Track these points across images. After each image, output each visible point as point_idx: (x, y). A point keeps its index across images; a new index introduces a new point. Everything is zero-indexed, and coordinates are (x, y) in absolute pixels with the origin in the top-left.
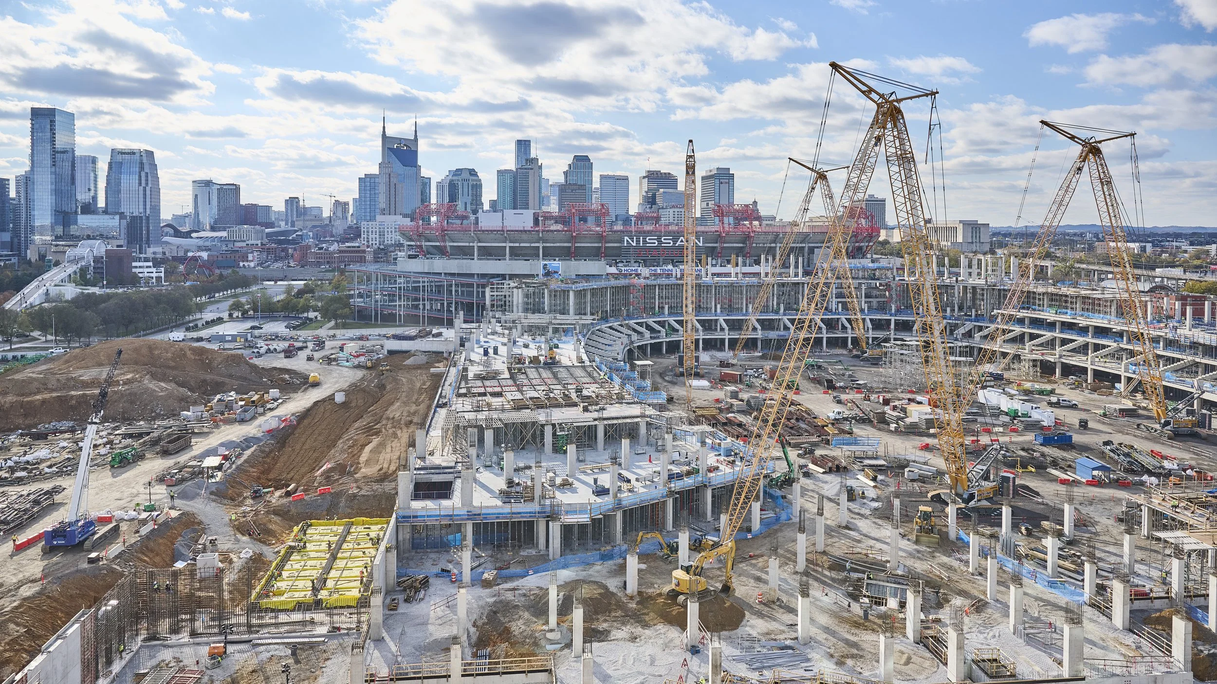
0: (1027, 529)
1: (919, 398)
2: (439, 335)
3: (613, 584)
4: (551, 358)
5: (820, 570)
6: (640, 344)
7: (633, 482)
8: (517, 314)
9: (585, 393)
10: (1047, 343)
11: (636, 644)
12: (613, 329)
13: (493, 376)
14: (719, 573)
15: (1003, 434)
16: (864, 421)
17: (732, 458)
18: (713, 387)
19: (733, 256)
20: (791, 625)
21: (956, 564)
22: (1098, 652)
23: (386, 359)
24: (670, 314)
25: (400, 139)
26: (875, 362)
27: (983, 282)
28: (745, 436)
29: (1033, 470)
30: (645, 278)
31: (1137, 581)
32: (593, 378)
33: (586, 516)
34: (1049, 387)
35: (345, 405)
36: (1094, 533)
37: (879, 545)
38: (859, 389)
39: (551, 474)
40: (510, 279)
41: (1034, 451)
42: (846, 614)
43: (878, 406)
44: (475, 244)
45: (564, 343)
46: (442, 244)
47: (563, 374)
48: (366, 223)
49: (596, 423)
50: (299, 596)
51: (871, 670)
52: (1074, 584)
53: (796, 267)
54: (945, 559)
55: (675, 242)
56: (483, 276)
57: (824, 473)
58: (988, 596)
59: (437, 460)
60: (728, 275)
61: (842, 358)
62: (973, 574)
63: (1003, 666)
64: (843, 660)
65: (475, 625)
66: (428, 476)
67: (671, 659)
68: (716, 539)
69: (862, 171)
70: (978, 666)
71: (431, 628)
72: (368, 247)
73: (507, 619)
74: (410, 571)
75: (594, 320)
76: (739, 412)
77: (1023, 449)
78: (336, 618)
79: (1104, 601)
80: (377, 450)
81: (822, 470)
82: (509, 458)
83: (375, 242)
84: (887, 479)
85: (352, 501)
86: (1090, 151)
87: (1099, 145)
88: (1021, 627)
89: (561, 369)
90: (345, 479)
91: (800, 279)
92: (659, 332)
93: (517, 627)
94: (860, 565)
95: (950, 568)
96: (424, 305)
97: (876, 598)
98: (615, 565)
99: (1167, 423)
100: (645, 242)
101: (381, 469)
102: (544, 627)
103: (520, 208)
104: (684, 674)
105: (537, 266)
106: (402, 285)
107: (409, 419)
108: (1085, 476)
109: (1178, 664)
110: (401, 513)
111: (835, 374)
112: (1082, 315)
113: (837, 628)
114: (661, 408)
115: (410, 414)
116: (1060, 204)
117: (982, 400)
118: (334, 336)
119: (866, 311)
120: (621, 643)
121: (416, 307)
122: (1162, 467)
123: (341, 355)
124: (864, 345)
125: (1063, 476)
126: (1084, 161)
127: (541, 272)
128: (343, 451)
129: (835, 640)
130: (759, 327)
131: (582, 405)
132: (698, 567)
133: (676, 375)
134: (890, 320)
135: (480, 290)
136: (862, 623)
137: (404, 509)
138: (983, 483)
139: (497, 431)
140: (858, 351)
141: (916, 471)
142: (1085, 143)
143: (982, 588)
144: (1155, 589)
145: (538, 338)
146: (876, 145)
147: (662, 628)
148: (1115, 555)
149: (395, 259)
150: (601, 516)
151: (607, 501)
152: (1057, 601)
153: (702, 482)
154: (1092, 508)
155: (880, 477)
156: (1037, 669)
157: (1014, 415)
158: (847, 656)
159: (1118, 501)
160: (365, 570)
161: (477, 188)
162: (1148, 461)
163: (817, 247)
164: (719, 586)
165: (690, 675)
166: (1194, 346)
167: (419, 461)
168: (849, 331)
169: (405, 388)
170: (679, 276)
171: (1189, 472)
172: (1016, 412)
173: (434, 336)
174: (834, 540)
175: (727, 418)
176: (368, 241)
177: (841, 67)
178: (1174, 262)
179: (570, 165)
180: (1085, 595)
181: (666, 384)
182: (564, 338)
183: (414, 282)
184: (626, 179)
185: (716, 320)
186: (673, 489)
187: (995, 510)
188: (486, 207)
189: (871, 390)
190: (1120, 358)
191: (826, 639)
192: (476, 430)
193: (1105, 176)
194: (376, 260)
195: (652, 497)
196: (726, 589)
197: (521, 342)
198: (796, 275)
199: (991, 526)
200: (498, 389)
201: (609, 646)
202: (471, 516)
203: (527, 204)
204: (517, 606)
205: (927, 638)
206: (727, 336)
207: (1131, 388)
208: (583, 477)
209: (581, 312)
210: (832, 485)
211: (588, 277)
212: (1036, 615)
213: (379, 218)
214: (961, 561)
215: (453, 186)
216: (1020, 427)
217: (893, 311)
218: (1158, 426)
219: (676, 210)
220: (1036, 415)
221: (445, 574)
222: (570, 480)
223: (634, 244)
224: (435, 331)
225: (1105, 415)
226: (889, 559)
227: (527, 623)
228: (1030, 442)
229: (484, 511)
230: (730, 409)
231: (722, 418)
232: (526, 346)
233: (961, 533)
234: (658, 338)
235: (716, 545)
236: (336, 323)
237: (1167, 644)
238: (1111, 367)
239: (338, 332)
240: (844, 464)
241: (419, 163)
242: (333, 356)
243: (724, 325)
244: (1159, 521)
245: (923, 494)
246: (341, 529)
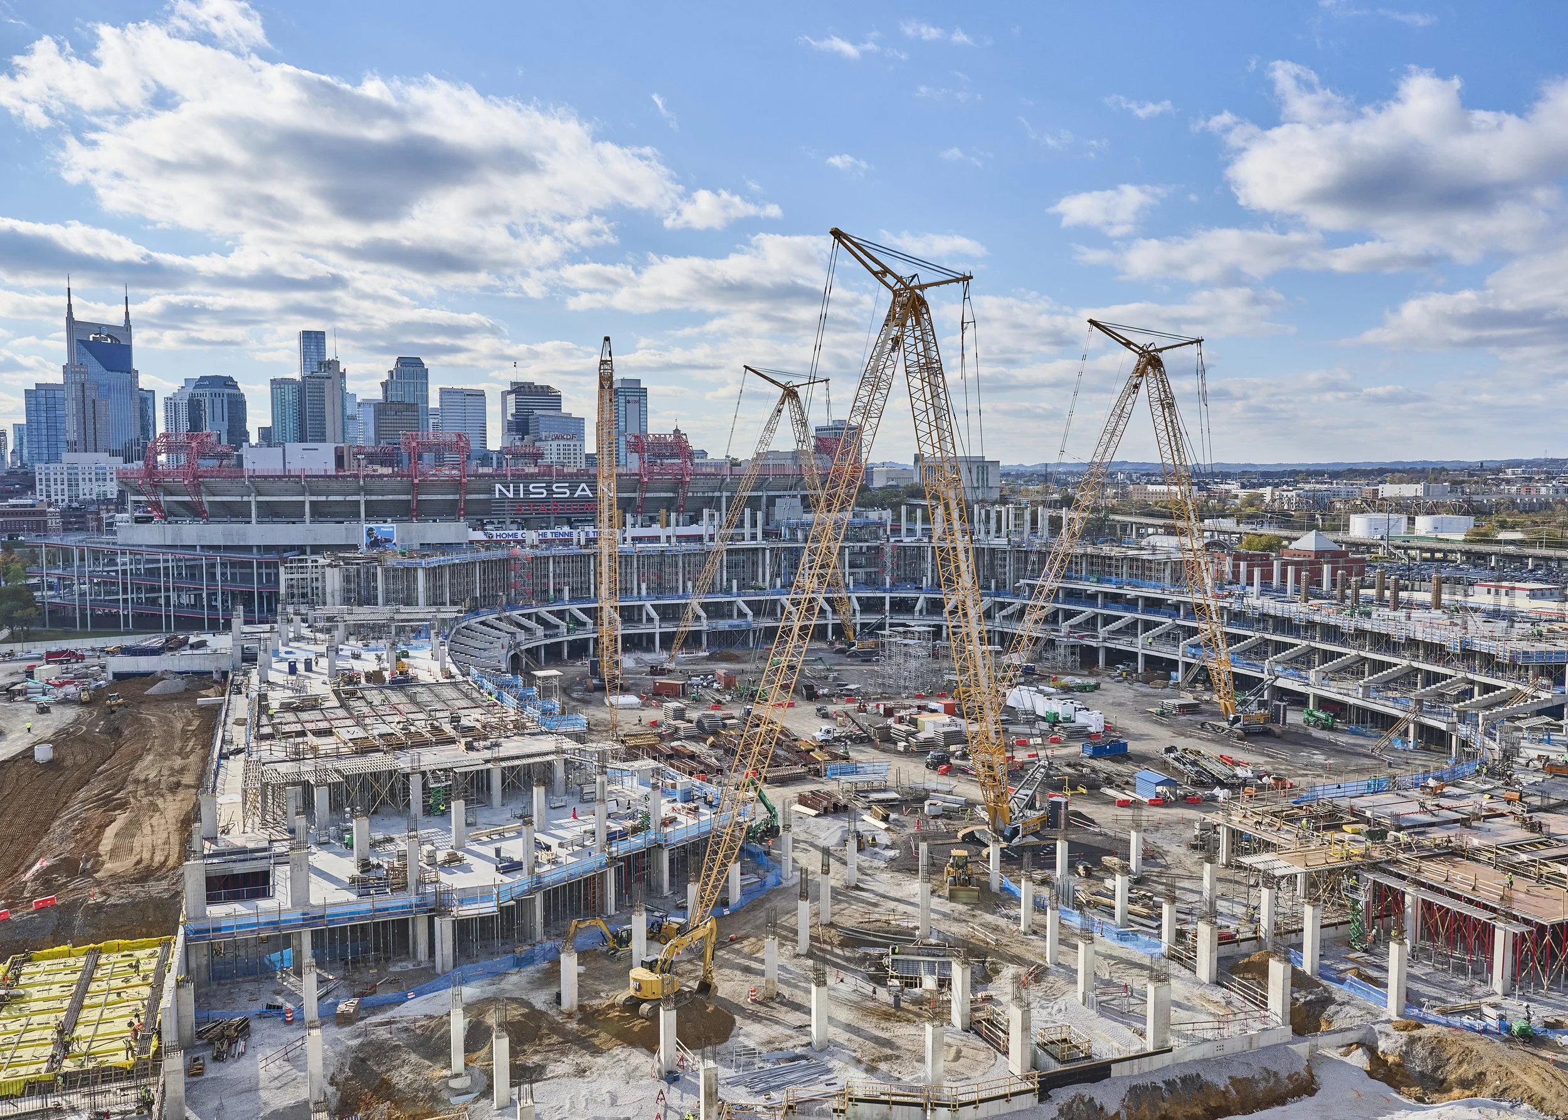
0: (1086, 868)
1: (933, 705)
2: (202, 644)
3: (540, 1000)
4: (401, 673)
5: (829, 948)
6: (530, 646)
7: (555, 849)
8: (334, 607)
9: (465, 722)
10: (1087, 622)
11: (586, 1080)
12: (488, 626)
13: (313, 704)
14: (690, 967)
15: (1043, 747)
16: (862, 740)
17: (692, 805)
18: (645, 705)
19: (663, 511)
20: (800, 1027)
21: (1002, 922)
22: (1183, 1015)
23: (111, 687)
24: (572, 600)
25: (100, 326)
26: (866, 657)
27: (1004, 541)
28: (702, 772)
29: (1084, 791)
30: (532, 547)
31: (1220, 921)
32: (472, 699)
33: (492, 904)
34: (1092, 681)
35: (52, 765)
36: (1165, 867)
37: (902, 908)
38: (850, 696)
39: (428, 847)
40: (313, 553)
41: (1083, 766)
42: (871, 1004)
43: (878, 719)
44: (252, 499)
45: (416, 648)
46: (195, 499)
47: (424, 696)
48: (43, 466)
49: (489, 766)
50: (26, 1072)
51: (912, 1073)
52: (1147, 933)
53: (754, 524)
54: (989, 918)
55: (573, 491)
56: (268, 549)
57: (817, 816)
58: (1048, 960)
59: (236, 839)
60: (657, 539)
61: (821, 654)
62: (1025, 934)
63: (1075, 1046)
64: (874, 1064)
65: (332, 1082)
66: (226, 866)
67: (639, 1094)
68: (681, 920)
69: (876, 387)
70: (1045, 1050)
71: (264, 1095)
72: (50, 505)
73: (383, 1068)
74: (216, 1013)
75: (459, 612)
76: (687, 738)
77: (1069, 765)
78: (99, 1099)
79: (1185, 950)
80: (127, 832)
81: (813, 812)
82: (360, 828)
83: (62, 498)
84: (902, 818)
85: (94, 915)
86: (1149, 363)
87: (1160, 355)
88: (1092, 995)
89: (419, 689)
90: (77, 882)
91: (760, 543)
92: (557, 627)
93: (402, 1077)
94: (880, 937)
95: (996, 929)
96: (168, 598)
97: (907, 978)
98: (538, 972)
99: (1237, 720)
100: (527, 491)
101: (138, 862)
102: (445, 1072)
103: (311, 441)
104: (661, 1111)
105: (358, 532)
106: (128, 567)
107: (174, 779)
108: (1147, 794)
109: (1274, 1018)
110: (193, 925)
111: (814, 678)
112: (1129, 584)
113: (860, 1024)
114: (579, 738)
115: (173, 772)
116: (1113, 433)
117: (1010, 702)
118: (11, 654)
119: (851, 587)
120: (564, 1080)
121: (154, 602)
122: (1235, 776)
123: (30, 684)
124: (851, 633)
125: (1121, 797)
126: (1141, 376)
127: (364, 540)
128: (63, 839)
129: (861, 1040)
130: (703, 615)
131: (463, 741)
132: (666, 960)
133: (588, 690)
134: (884, 598)
135: (264, 571)
136: (894, 1013)
137: (196, 919)
138: (1028, 813)
139: (334, 788)
140: (841, 643)
141: (940, 803)
142: (1143, 352)
143: (1038, 950)
144: (1242, 930)
145: (373, 644)
146: (893, 350)
147: (620, 1052)
148: (1191, 891)
149: (111, 524)
150: (513, 903)
151: (519, 881)
152: (1130, 957)
153: (655, 841)
154: (1159, 835)
155: (893, 816)
156: (1116, 1045)
157: (1054, 720)
158: (880, 1059)
159: (1189, 823)
160: (135, 1021)
161: (236, 407)
162: (1219, 770)
163: (780, 497)
164: (695, 985)
165: (669, 1113)
166: (1264, 617)
167: (207, 844)
168: (829, 615)
169: (156, 733)
170: (583, 542)
171: (1265, 779)
172: (1056, 715)
173: (192, 647)
174: (842, 906)
175: (672, 748)
176: (49, 496)
177: (846, 237)
178: (1224, 510)
179: (391, 372)
180: (1163, 945)
181: (574, 703)
182: (414, 642)
183: (148, 561)
184: (481, 395)
185: (640, 607)
186: (615, 855)
187: (1045, 847)
188: (254, 439)
189: (867, 697)
190: (1176, 639)
191: (849, 1040)
192: (299, 789)
193: (1167, 396)
194: (67, 528)
195: (585, 868)
196: (706, 987)
197: (346, 650)
198: (754, 537)
199: (1042, 869)
200: (324, 725)
201: (548, 1088)
202: (309, 920)
203: (323, 434)
204: (396, 1046)
205: (979, 1022)
206: (657, 628)
207: (1190, 678)
208: (476, 848)
209: (435, 600)
210: (830, 831)
211: (444, 548)
212: (1107, 977)
213: (67, 457)
214: (1009, 918)
215: (194, 406)
216: (1063, 736)
217: (888, 586)
218: (1225, 724)
219: (562, 443)
220: (1081, 719)
221: (274, 1012)
222: (460, 854)
223: (511, 495)
224: (193, 639)
225: (1162, 714)
226: (918, 924)
227: (417, 1069)
228: (1077, 755)
229: (329, 911)
230: (674, 735)
231: (665, 747)
232: (356, 657)
233: (1006, 880)
234: (556, 635)
235: (682, 930)
236: (12, 633)
237: (1262, 995)
238: (1165, 652)
239: (17, 647)
240: (843, 802)
241: (135, 366)
242: (18, 687)
243: (653, 614)
244: (1241, 842)
245: (952, 834)
246: (82, 962)
